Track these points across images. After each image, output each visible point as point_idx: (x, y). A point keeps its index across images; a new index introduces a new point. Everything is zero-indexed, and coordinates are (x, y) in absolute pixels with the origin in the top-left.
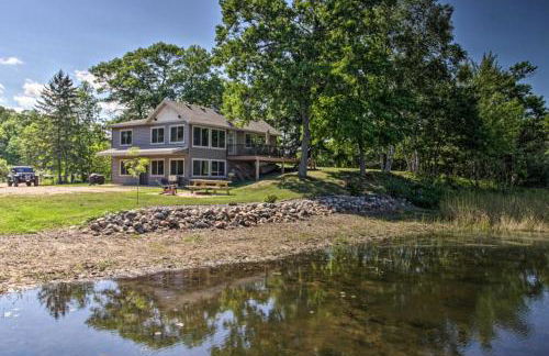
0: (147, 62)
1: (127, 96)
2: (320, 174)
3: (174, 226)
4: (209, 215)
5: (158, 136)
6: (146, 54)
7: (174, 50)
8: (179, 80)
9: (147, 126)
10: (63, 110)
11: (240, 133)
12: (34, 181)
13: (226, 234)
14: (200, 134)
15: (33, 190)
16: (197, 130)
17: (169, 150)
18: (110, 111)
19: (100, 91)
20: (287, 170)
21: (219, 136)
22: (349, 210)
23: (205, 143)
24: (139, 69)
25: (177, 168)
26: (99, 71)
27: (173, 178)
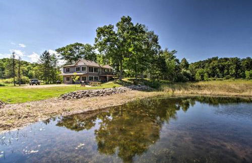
0: (73, 48)
1: (67, 58)
2: (125, 79)
3: (88, 96)
4: (98, 92)
5: (78, 69)
6: (72, 46)
7: (81, 45)
8: (83, 53)
9: (75, 66)
10: (47, 62)
11: (102, 68)
12: (39, 84)
13: (104, 98)
14: (91, 69)
15: (38, 86)
16: (90, 68)
17: (82, 74)
18: (61, 62)
19: (59, 56)
20: (116, 79)
21: (96, 69)
22: (135, 89)
23: (92, 71)
24: (70, 50)
25: (84, 79)
26: (58, 51)
27: (83, 82)
